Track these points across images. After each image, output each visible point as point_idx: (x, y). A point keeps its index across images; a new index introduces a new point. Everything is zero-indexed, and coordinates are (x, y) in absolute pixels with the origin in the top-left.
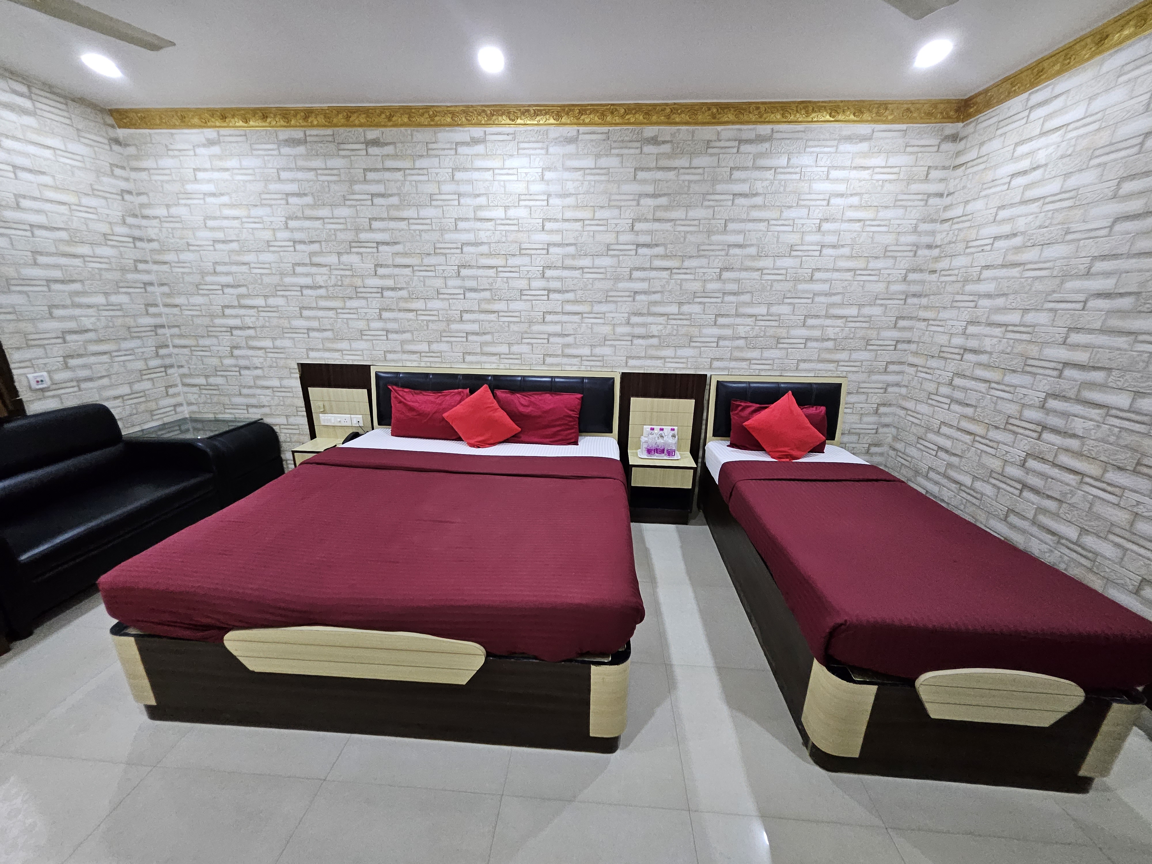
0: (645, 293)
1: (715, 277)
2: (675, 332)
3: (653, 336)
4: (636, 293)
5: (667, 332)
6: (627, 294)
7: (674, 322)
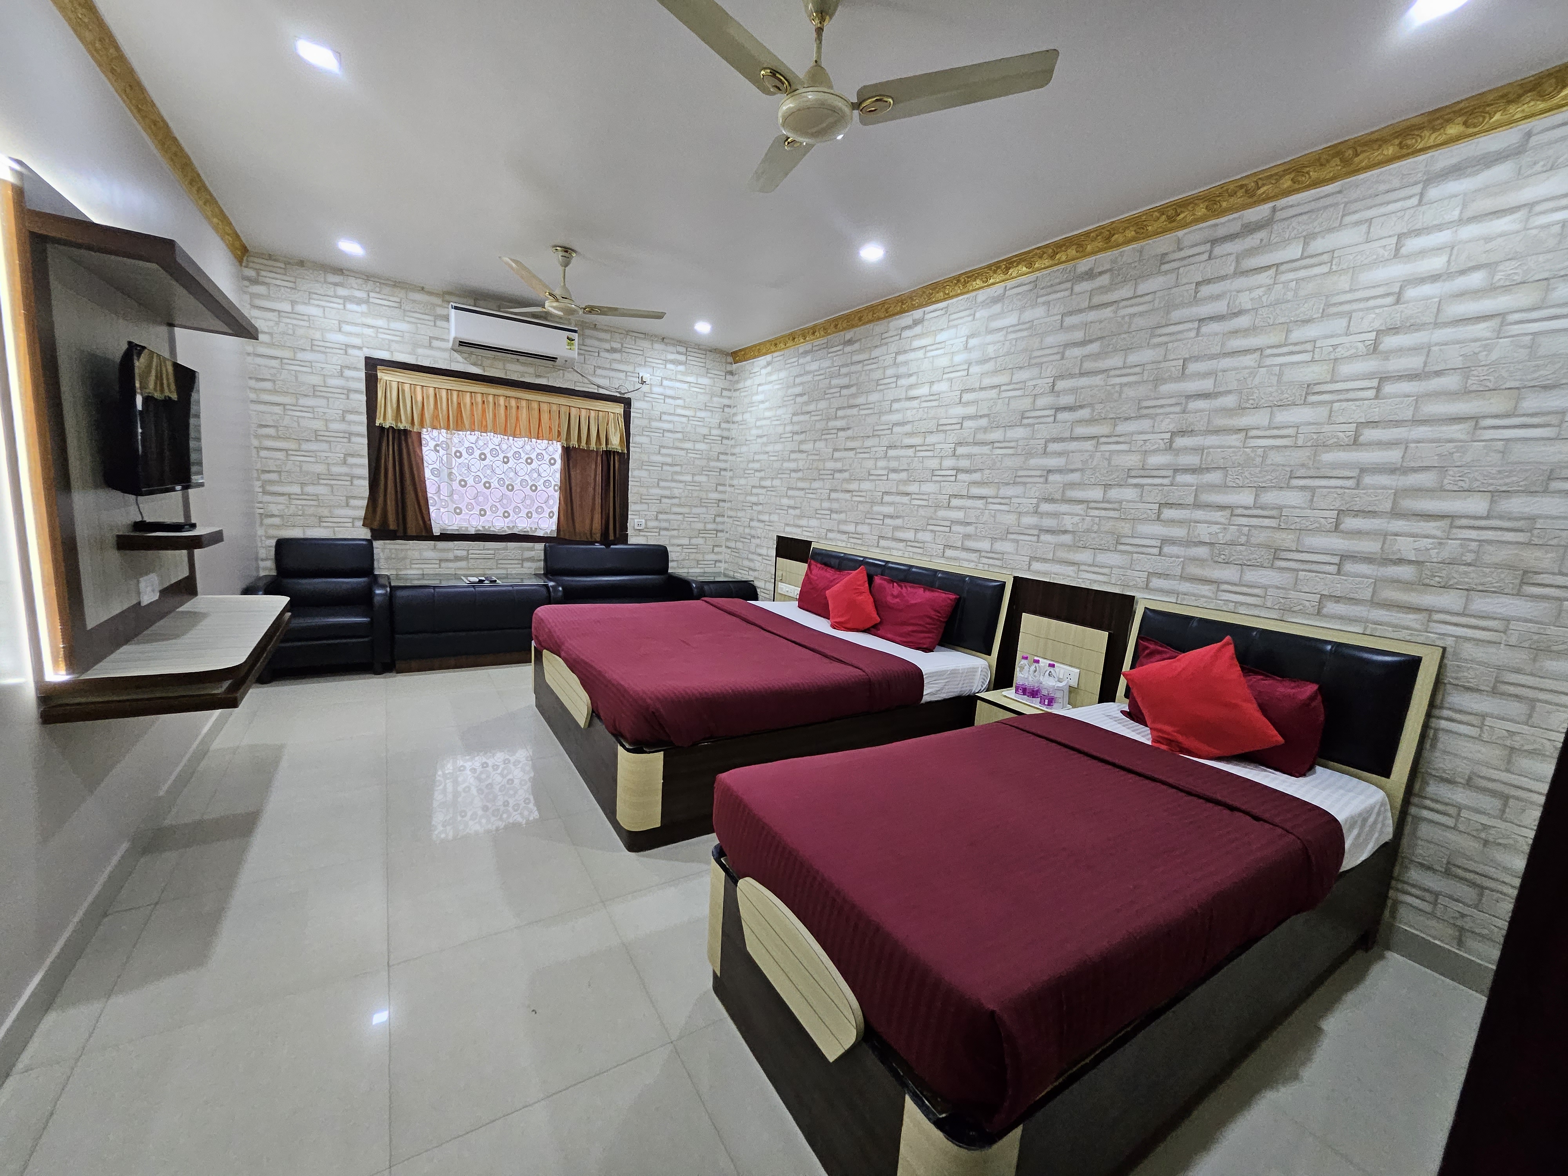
0: (1060, 471)
1: (1162, 446)
2: (1095, 528)
3: (1065, 532)
4: (1049, 471)
5: (1085, 527)
6: (1038, 473)
7: (1096, 513)
